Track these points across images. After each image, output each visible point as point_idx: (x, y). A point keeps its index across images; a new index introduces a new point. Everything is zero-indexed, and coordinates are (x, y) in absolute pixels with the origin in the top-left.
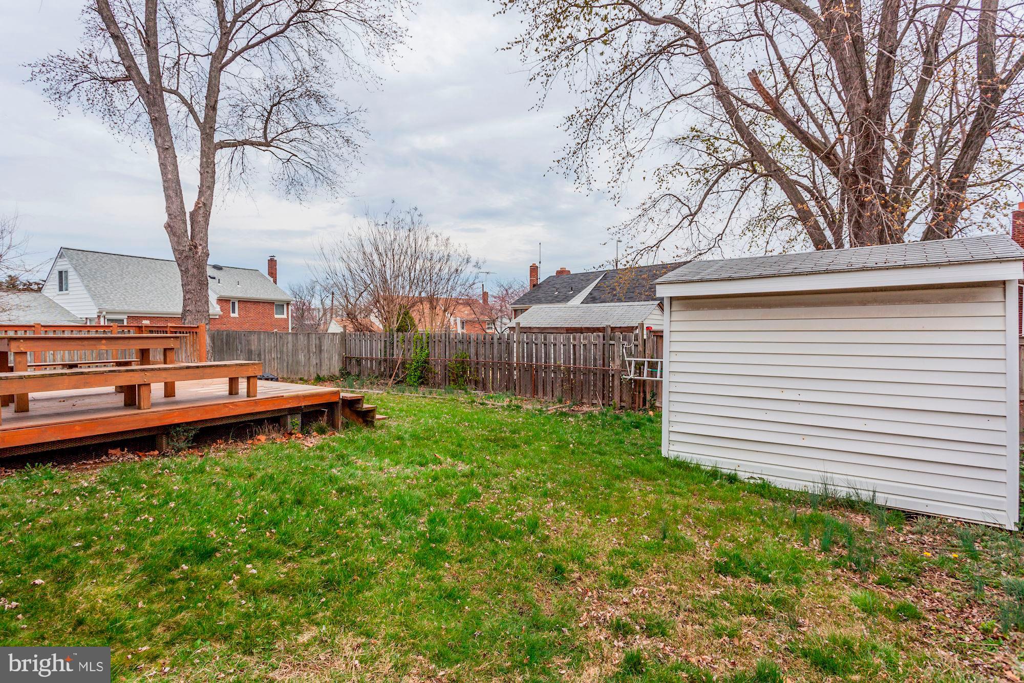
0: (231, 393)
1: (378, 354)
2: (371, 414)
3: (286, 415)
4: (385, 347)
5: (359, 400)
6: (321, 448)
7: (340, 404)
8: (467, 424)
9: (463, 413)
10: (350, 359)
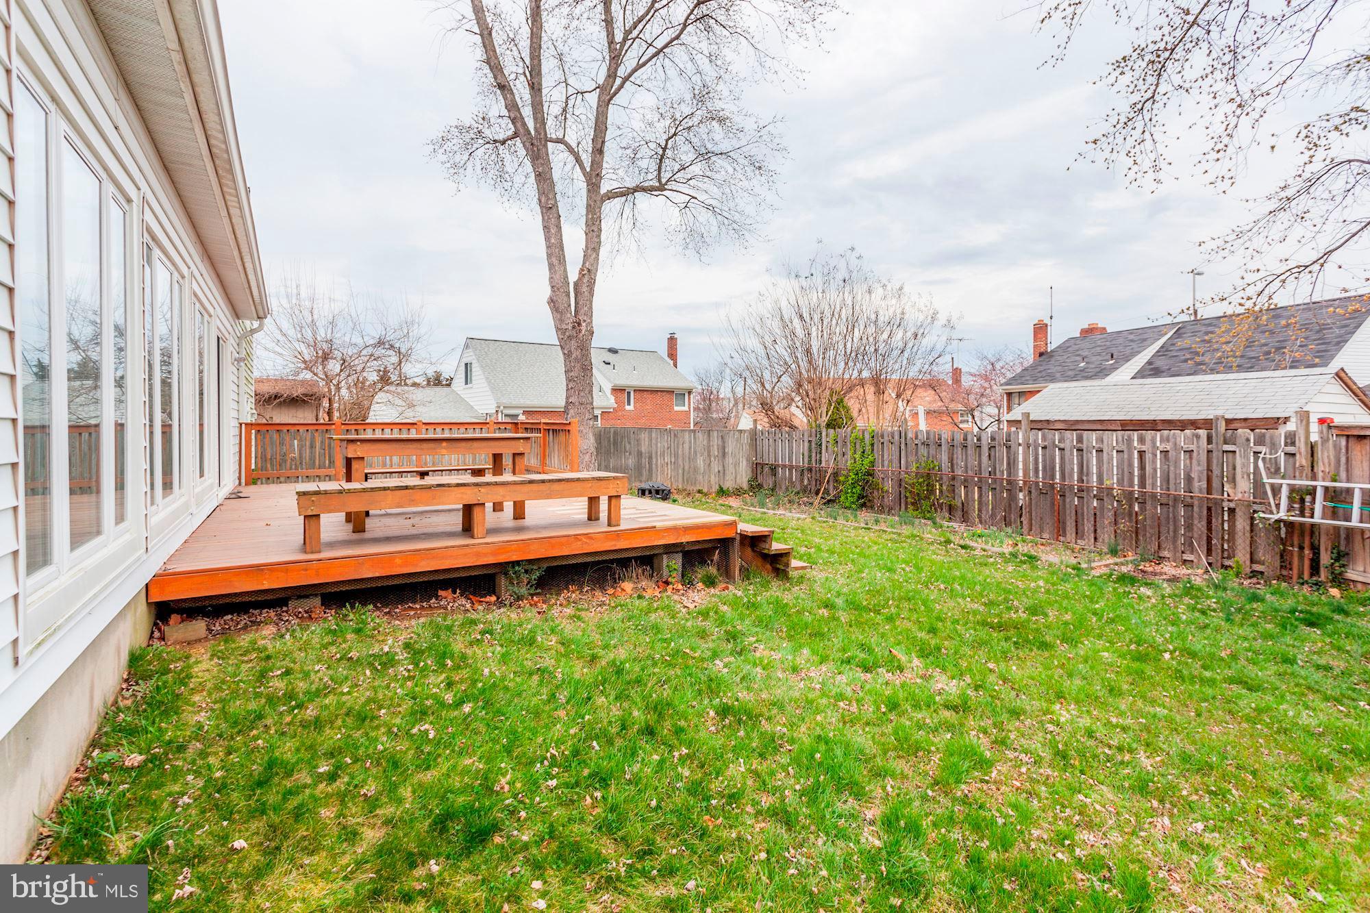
0: (590, 519)
1: (800, 460)
2: (784, 559)
3: (661, 554)
4: (810, 450)
5: (765, 536)
6: (705, 614)
7: (737, 543)
8: (942, 587)
9: (933, 562)
10: (763, 465)
